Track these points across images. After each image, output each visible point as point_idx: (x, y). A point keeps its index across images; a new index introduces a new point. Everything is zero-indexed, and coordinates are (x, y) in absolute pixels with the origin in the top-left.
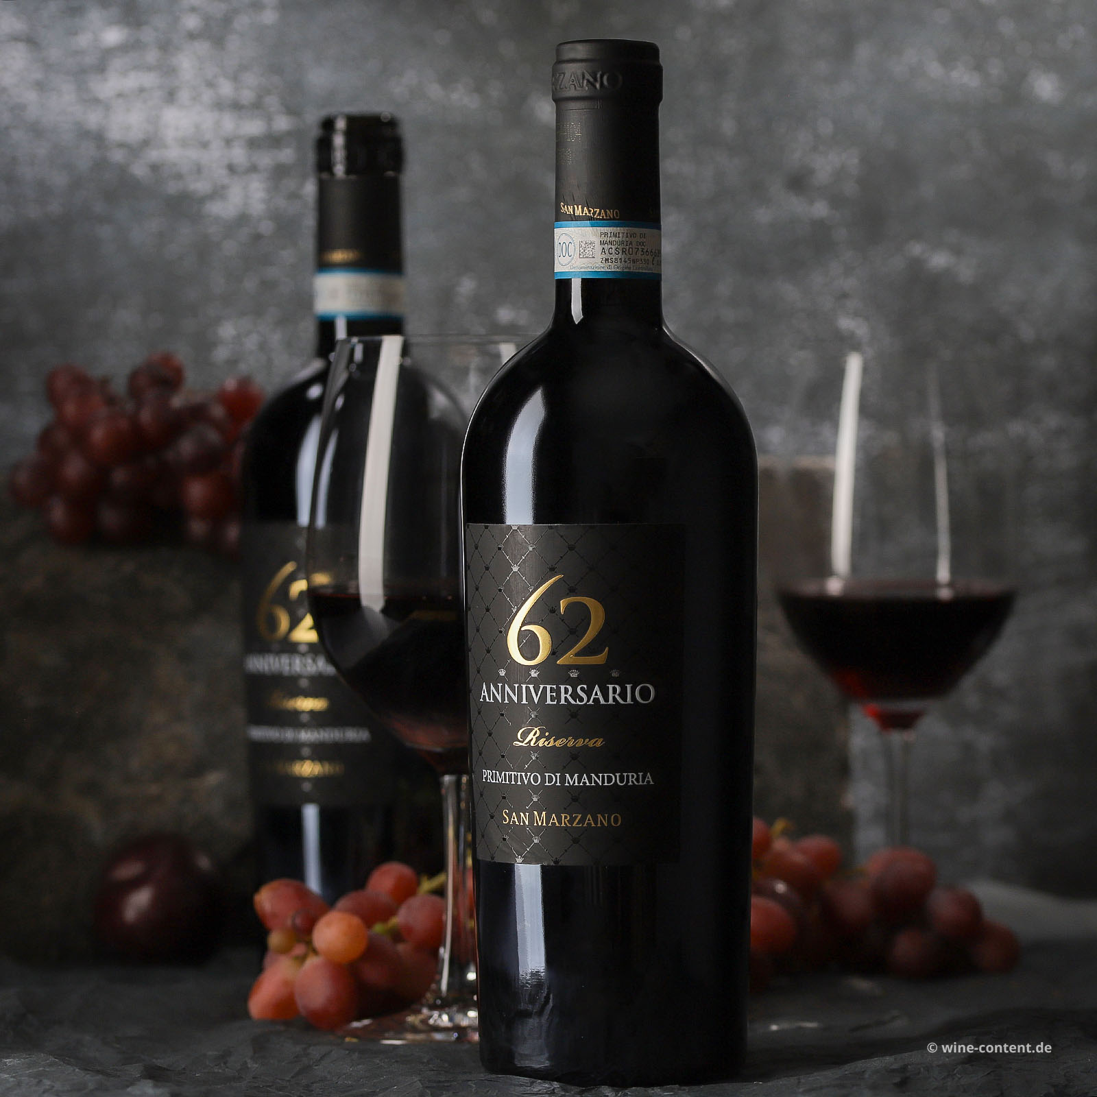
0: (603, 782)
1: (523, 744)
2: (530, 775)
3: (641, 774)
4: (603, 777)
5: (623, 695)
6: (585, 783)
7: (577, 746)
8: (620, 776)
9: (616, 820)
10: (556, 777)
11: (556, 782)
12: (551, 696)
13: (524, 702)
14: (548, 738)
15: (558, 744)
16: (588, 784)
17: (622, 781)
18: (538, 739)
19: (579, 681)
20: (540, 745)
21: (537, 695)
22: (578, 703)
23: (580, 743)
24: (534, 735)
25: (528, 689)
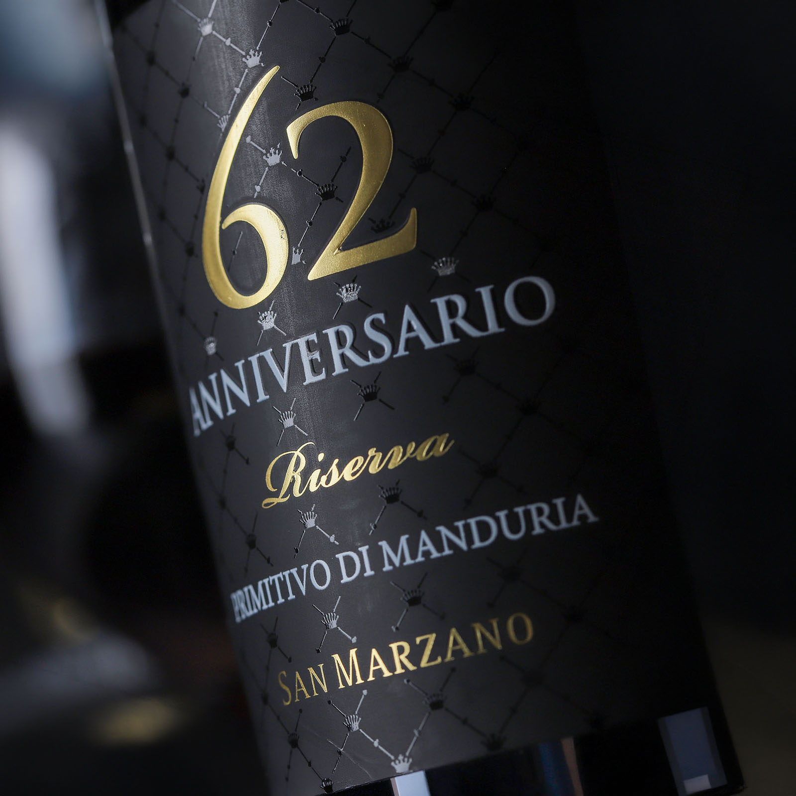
0: (470, 541)
1: (280, 500)
2: (308, 569)
3: (559, 502)
4: (467, 527)
5: (475, 316)
6: (427, 554)
7: (391, 466)
8: (508, 517)
9: (520, 629)
10: (360, 555)
11: (363, 569)
12: (312, 361)
13: (262, 396)
14: (325, 468)
15: (348, 474)
16: (435, 554)
17: (514, 529)
18: (306, 475)
19: (364, 305)
20: (313, 488)
21: (282, 370)
22: (373, 360)
23: (397, 456)
24: (295, 470)
25: (262, 361)
